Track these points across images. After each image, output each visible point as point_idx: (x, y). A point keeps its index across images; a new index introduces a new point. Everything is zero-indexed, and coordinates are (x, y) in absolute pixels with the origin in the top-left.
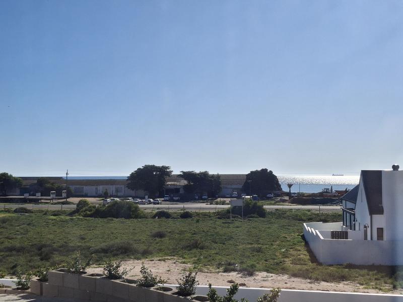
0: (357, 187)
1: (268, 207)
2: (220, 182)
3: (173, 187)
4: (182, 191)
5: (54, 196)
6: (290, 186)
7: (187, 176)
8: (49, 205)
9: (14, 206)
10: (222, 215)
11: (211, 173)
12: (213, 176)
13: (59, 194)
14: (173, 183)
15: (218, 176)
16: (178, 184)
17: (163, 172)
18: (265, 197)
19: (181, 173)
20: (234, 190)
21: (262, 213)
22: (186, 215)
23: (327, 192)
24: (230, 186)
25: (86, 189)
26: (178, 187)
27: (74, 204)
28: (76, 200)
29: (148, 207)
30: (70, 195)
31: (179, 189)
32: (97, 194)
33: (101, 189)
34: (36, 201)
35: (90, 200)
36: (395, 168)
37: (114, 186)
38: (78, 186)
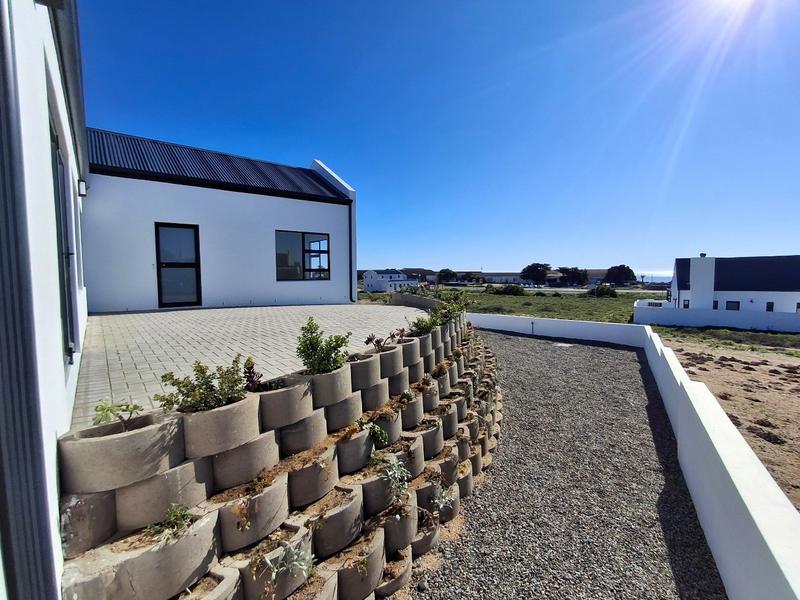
0: (670, 283)
1: (619, 291)
3: (552, 278)
4: (559, 281)
5: (475, 282)
6: (643, 277)
7: (562, 270)
8: (472, 288)
9: (450, 288)
10: (581, 296)
13: (478, 280)
14: (552, 275)
16: (556, 275)
17: (546, 267)
18: (621, 284)
19: (558, 269)
20: (597, 279)
21: (614, 295)
22: (557, 295)
24: (595, 277)
25: (495, 278)
26: (556, 278)
27: (485, 287)
28: (486, 285)
29: (531, 289)
30: (484, 282)
32: (500, 281)
33: (504, 278)
34: (465, 285)
35: (494, 285)
36: (703, 255)
38: (490, 277)
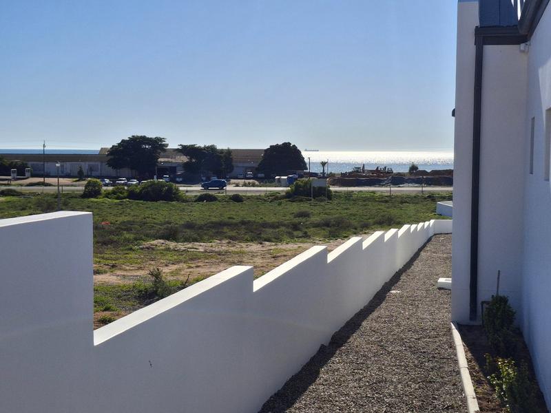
2: (231, 159)
3: (166, 165)
5: (15, 175)
6: (323, 164)
7: (187, 150)
11: (219, 147)
12: (222, 151)
14: (166, 160)
15: (229, 152)
16: (173, 161)
17: (157, 145)
19: (180, 147)
20: (247, 168)
23: (357, 171)
24: (241, 165)
26: (173, 165)
27: (55, 186)
31: (175, 167)
32: (62, 172)
37: (87, 163)
38: (35, 163)
